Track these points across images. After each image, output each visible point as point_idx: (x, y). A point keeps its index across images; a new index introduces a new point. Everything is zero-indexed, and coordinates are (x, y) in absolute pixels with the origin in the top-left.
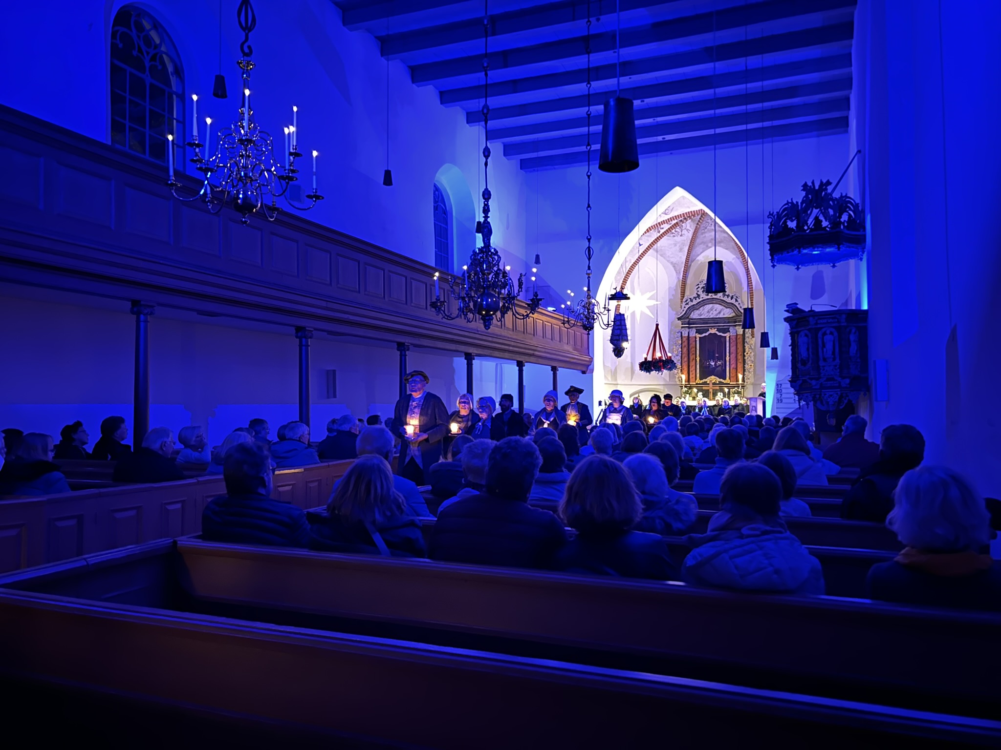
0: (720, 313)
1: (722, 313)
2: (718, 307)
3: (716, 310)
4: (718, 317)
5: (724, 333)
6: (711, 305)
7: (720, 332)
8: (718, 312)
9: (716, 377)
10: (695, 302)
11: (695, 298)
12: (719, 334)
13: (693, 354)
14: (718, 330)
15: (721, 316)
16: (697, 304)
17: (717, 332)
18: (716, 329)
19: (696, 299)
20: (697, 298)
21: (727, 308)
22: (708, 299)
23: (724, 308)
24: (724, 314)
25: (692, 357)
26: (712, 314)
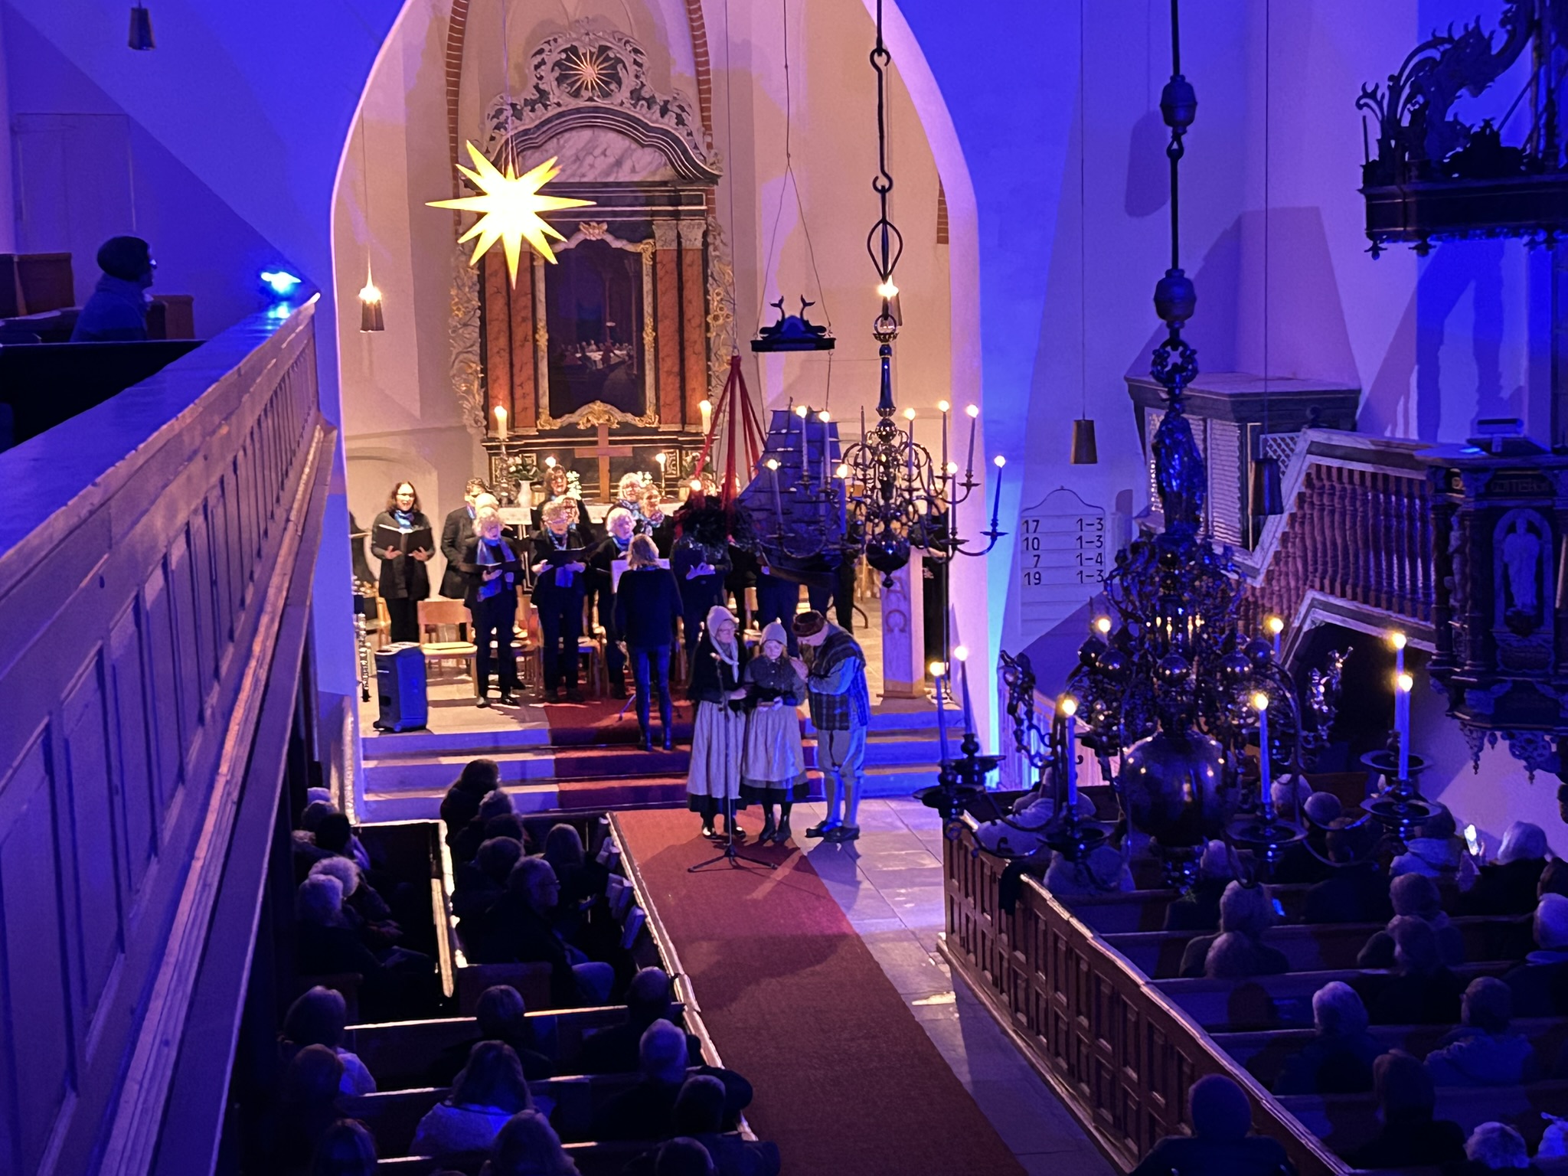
0: (619, 163)
1: (627, 166)
2: (615, 143)
3: (604, 153)
4: (611, 179)
5: (632, 241)
6: (587, 134)
7: (617, 237)
8: (611, 160)
9: (609, 407)
10: (530, 120)
11: (531, 104)
12: (616, 244)
13: (524, 320)
14: (613, 230)
15: (624, 176)
16: (538, 127)
17: (609, 238)
18: (605, 227)
19: (533, 110)
20: (539, 106)
21: (643, 146)
22: (578, 110)
23: (634, 146)
24: (633, 170)
25: (521, 331)
26: (592, 166)
